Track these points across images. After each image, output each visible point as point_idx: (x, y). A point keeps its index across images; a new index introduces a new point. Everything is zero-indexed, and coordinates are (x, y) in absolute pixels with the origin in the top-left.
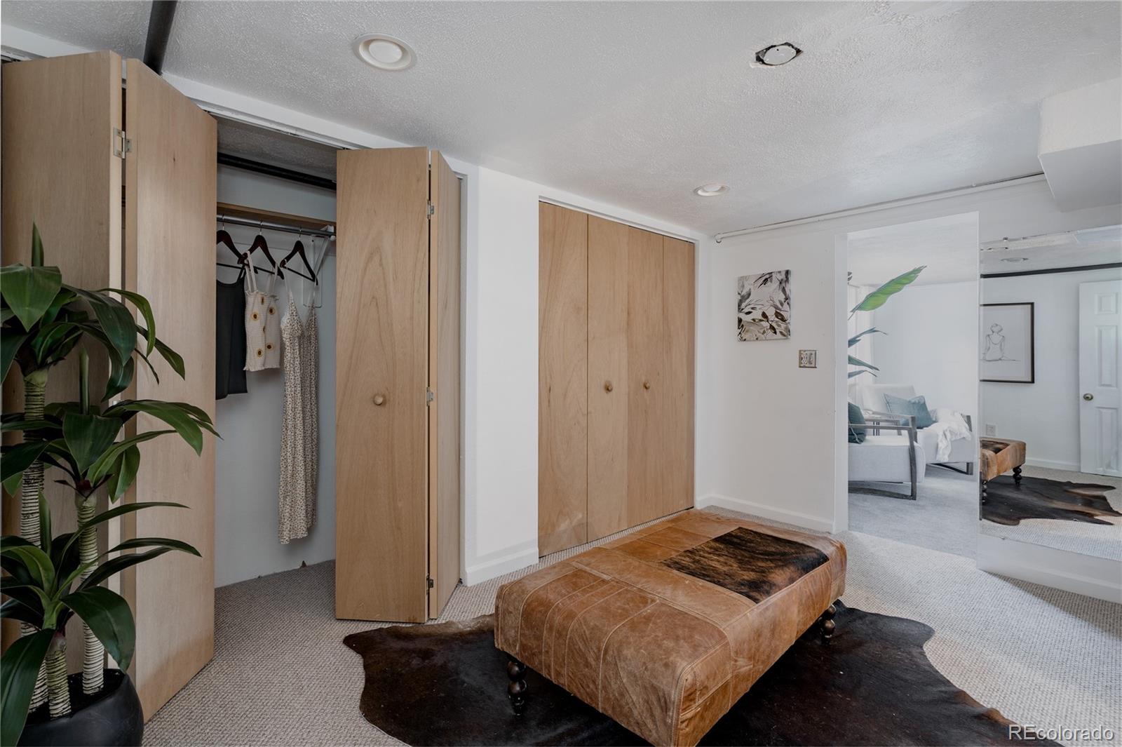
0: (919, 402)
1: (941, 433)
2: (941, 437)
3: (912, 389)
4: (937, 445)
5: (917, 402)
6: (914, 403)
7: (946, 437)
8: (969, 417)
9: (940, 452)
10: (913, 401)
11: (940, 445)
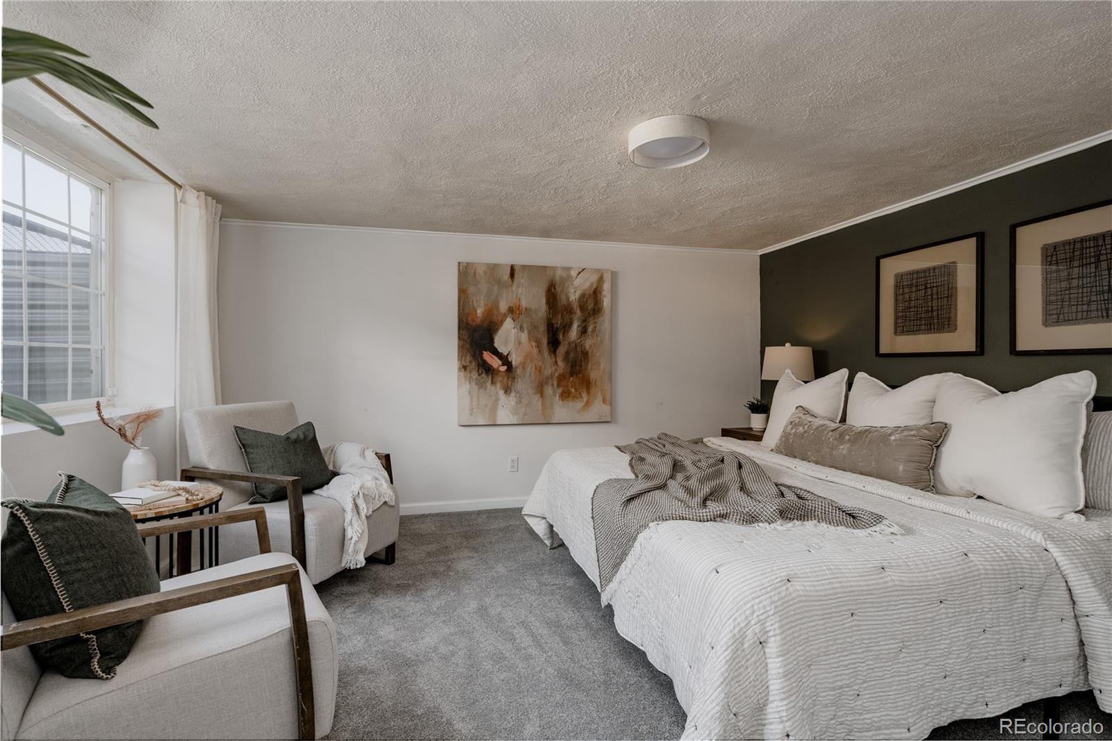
0: (305, 438)
1: (349, 506)
2: (349, 515)
3: (291, 408)
4: (344, 530)
5: (302, 437)
6: (296, 441)
7: (358, 513)
8: (387, 457)
9: (350, 548)
10: (294, 436)
11: (349, 533)
